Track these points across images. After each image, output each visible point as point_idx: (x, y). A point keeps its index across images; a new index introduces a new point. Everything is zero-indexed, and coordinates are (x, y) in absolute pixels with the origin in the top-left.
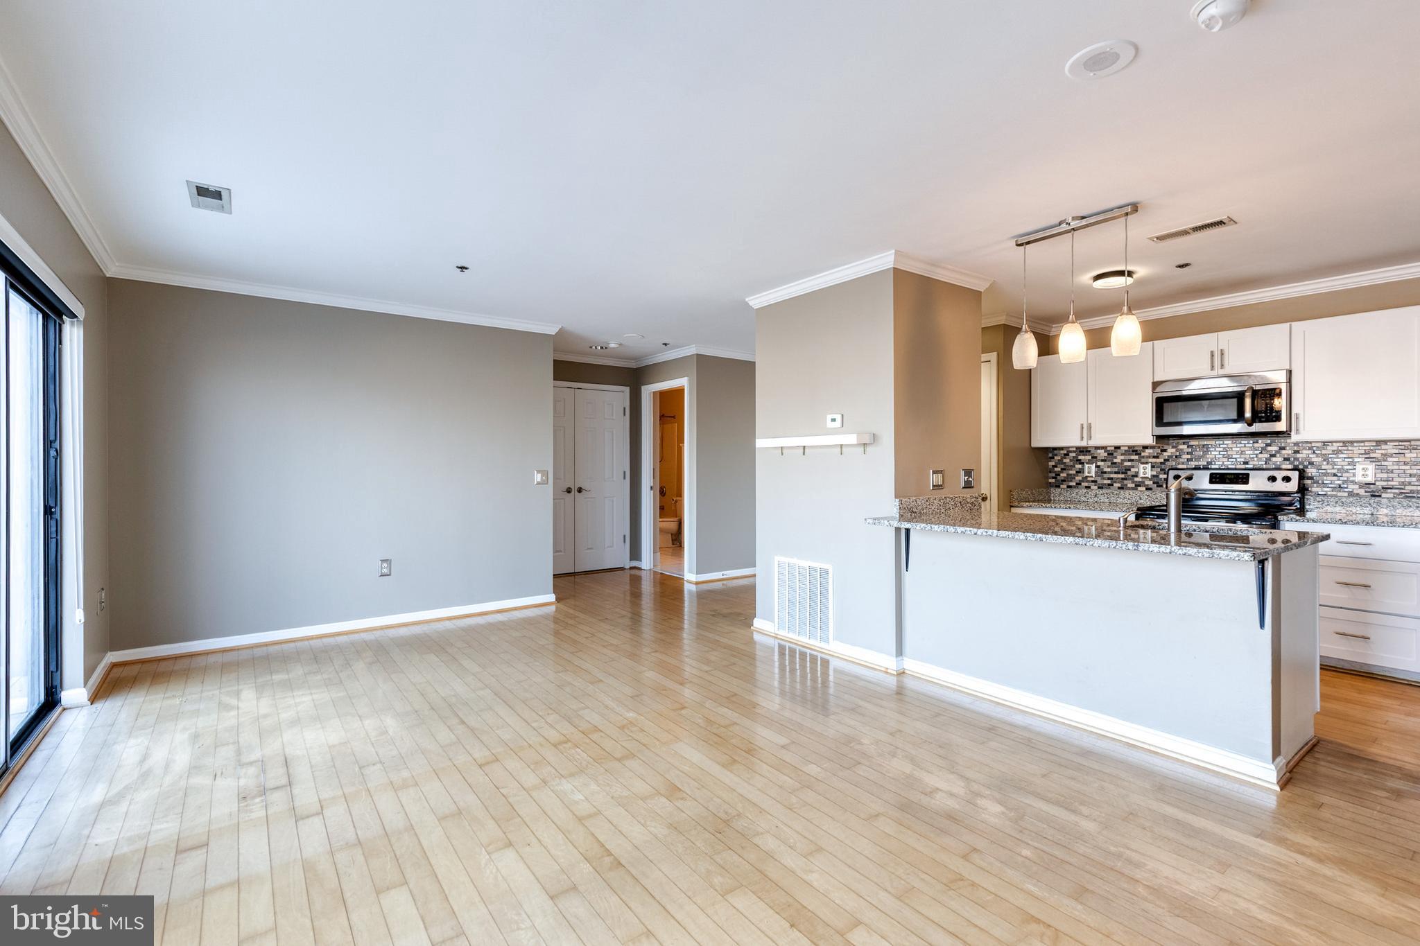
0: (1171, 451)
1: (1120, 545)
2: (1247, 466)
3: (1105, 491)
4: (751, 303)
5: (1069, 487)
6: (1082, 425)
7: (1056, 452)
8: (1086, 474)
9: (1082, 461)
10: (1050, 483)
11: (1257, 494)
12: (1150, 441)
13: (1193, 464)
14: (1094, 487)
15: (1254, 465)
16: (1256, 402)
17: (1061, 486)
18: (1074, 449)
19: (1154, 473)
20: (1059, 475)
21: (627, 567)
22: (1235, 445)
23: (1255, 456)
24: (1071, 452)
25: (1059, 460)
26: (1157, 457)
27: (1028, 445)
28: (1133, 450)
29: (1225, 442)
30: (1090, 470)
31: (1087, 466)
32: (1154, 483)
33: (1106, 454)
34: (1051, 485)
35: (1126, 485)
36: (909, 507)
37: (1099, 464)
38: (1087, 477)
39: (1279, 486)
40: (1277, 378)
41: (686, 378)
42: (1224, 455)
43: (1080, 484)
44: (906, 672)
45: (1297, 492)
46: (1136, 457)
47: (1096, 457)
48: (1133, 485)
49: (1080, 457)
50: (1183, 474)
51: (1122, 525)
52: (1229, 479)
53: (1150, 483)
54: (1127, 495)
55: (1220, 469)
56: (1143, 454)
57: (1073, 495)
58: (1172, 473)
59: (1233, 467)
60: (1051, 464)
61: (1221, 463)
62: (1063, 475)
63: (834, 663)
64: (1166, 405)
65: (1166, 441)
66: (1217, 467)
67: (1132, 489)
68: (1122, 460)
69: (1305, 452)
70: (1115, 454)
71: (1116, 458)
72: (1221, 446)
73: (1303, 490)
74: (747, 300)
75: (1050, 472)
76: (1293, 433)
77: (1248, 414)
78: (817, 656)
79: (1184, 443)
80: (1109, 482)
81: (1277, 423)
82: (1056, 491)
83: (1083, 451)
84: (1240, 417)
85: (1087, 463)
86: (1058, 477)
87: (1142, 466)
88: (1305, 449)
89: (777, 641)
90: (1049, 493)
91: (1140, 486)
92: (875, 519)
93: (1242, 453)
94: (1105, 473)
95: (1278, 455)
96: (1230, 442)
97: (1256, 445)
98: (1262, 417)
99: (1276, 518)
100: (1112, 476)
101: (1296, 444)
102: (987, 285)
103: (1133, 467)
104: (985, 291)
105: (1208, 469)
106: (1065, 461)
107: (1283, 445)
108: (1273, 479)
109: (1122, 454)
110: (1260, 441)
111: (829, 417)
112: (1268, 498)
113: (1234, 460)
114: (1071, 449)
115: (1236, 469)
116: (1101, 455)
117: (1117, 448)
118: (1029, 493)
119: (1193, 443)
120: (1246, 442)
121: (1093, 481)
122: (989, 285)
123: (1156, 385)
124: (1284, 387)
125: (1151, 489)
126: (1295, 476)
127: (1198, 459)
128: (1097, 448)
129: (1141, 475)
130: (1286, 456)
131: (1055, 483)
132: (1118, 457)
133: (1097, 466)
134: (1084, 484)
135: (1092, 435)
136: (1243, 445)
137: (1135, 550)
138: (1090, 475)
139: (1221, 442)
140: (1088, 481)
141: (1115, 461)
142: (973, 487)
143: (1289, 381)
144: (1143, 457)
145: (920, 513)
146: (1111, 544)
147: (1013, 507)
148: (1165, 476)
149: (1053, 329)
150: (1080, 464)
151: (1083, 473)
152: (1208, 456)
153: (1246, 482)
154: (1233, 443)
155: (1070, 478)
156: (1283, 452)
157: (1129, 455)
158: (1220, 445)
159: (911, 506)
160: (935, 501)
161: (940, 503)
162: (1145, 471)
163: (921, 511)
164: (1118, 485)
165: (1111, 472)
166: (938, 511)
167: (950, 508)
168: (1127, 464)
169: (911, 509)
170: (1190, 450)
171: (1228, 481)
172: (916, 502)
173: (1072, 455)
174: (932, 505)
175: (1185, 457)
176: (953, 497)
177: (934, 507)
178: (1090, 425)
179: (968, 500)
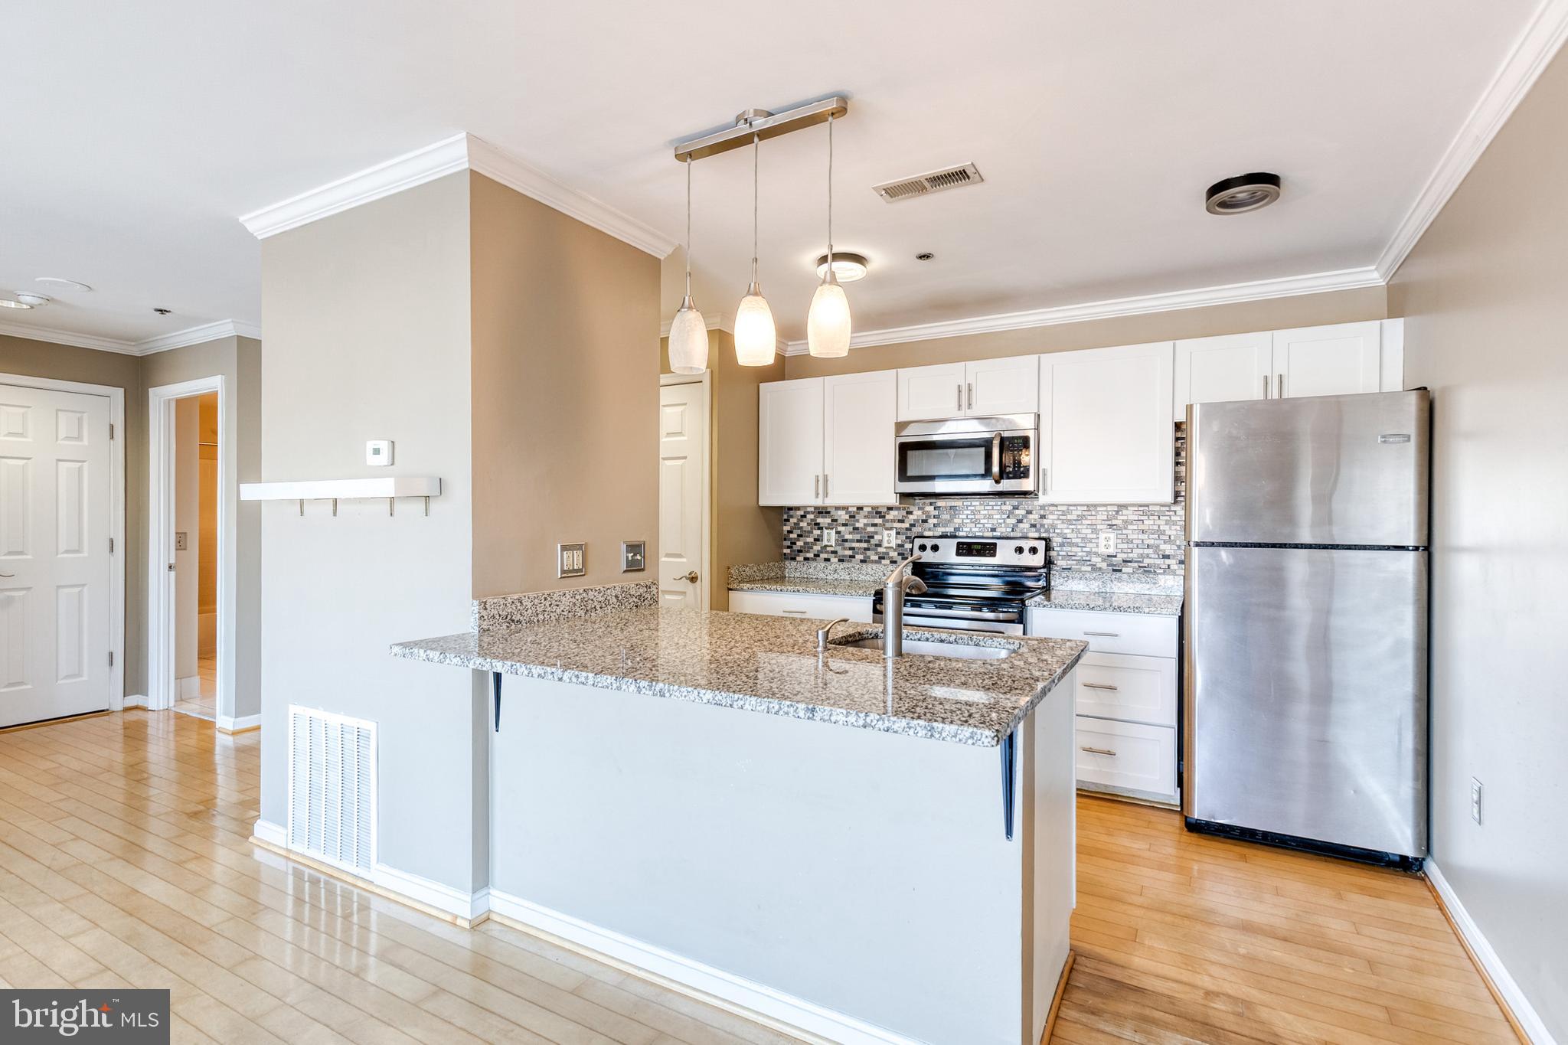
0: (917, 514)
1: (786, 709)
2: (995, 534)
3: (846, 565)
4: (251, 227)
5: (806, 559)
6: (817, 477)
7: (791, 512)
8: (825, 542)
9: (821, 526)
10: (785, 554)
11: (1004, 569)
12: (893, 500)
13: (939, 531)
14: (834, 560)
15: (1002, 533)
16: (1004, 455)
17: (798, 558)
18: (813, 509)
19: (900, 542)
20: (795, 544)
21: (120, 708)
22: (982, 508)
23: (1002, 521)
24: (808, 513)
25: (795, 524)
26: (901, 521)
27: (755, 503)
28: (878, 512)
29: (974, 504)
30: (830, 537)
31: (826, 531)
32: (899, 554)
33: (847, 517)
34: (785, 557)
35: (869, 557)
36: (505, 613)
37: (840, 529)
38: (826, 546)
39: (1027, 560)
40: (1023, 424)
41: (219, 377)
42: (972, 519)
43: (818, 556)
44: (494, 917)
45: (1044, 567)
46: (879, 521)
47: (836, 521)
48: (876, 558)
49: (819, 520)
50: (929, 543)
51: (821, 644)
52: (977, 550)
53: (894, 554)
54: (869, 570)
55: (967, 537)
56: (887, 517)
57: (811, 570)
58: (918, 542)
59: (981, 534)
60: (786, 528)
61: (968, 530)
62: (800, 544)
63: (376, 904)
64: (910, 453)
65: (911, 501)
66: (964, 534)
67: (876, 562)
68: (865, 525)
69: (1051, 517)
70: (857, 517)
71: (858, 521)
72: (969, 508)
73: (1049, 563)
74: (241, 219)
75: (785, 540)
76: (1040, 494)
77: (996, 469)
78: (352, 892)
79: (931, 504)
80: (850, 553)
81: (1024, 481)
82: (790, 565)
83: (822, 513)
84: (988, 473)
85: (826, 528)
86: (794, 546)
87: (886, 532)
88: (1051, 513)
89: (291, 864)
90: (782, 569)
91: (883, 558)
92: (404, 645)
93: (990, 517)
94: (846, 541)
95: (1025, 521)
96: (978, 503)
97: (1004, 507)
98: (1010, 472)
99: (1023, 601)
100: (854, 545)
101: (1042, 507)
102: (670, 250)
103: (876, 533)
104: (665, 259)
105: (955, 537)
106: (802, 524)
107: (1030, 508)
108: (1020, 550)
109: (865, 517)
110: (1008, 503)
111: (371, 445)
112: (1015, 574)
113: (981, 526)
114: (809, 509)
115: (983, 537)
116: (842, 517)
117: (860, 508)
118: (755, 569)
119: (940, 503)
120: (994, 503)
121: (832, 552)
122: (672, 250)
123: (900, 426)
124: (1031, 434)
125: (895, 562)
126: (1041, 546)
127: (946, 523)
128: (837, 508)
129: (885, 544)
130: (1033, 522)
131: (790, 554)
132: (861, 520)
133: (838, 533)
134: (823, 556)
135: (829, 491)
136: (990, 508)
137: (809, 718)
138: (829, 544)
139: (969, 504)
140: (827, 552)
141: (857, 525)
142: (643, 570)
143: (1037, 428)
144: (888, 521)
145: (530, 622)
146: (771, 705)
147: (731, 589)
148: (910, 546)
149: (789, 349)
150: (819, 529)
151: (822, 541)
152: (955, 521)
153: (993, 555)
154: (981, 505)
155: (808, 547)
156: (1030, 516)
157: (873, 517)
158: (967, 507)
159: (509, 611)
160: (563, 599)
161: (574, 600)
162: (889, 539)
163: (532, 618)
164: (859, 557)
165: (852, 541)
166: (570, 615)
167: (595, 607)
168: (871, 529)
169: (509, 617)
170: (936, 513)
171: (975, 553)
172: (521, 602)
173: (810, 517)
174: (557, 606)
175: (932, 521)
176: (602, 589)
177: (562, 609)
178: (826, 478)
179: (633, 592)
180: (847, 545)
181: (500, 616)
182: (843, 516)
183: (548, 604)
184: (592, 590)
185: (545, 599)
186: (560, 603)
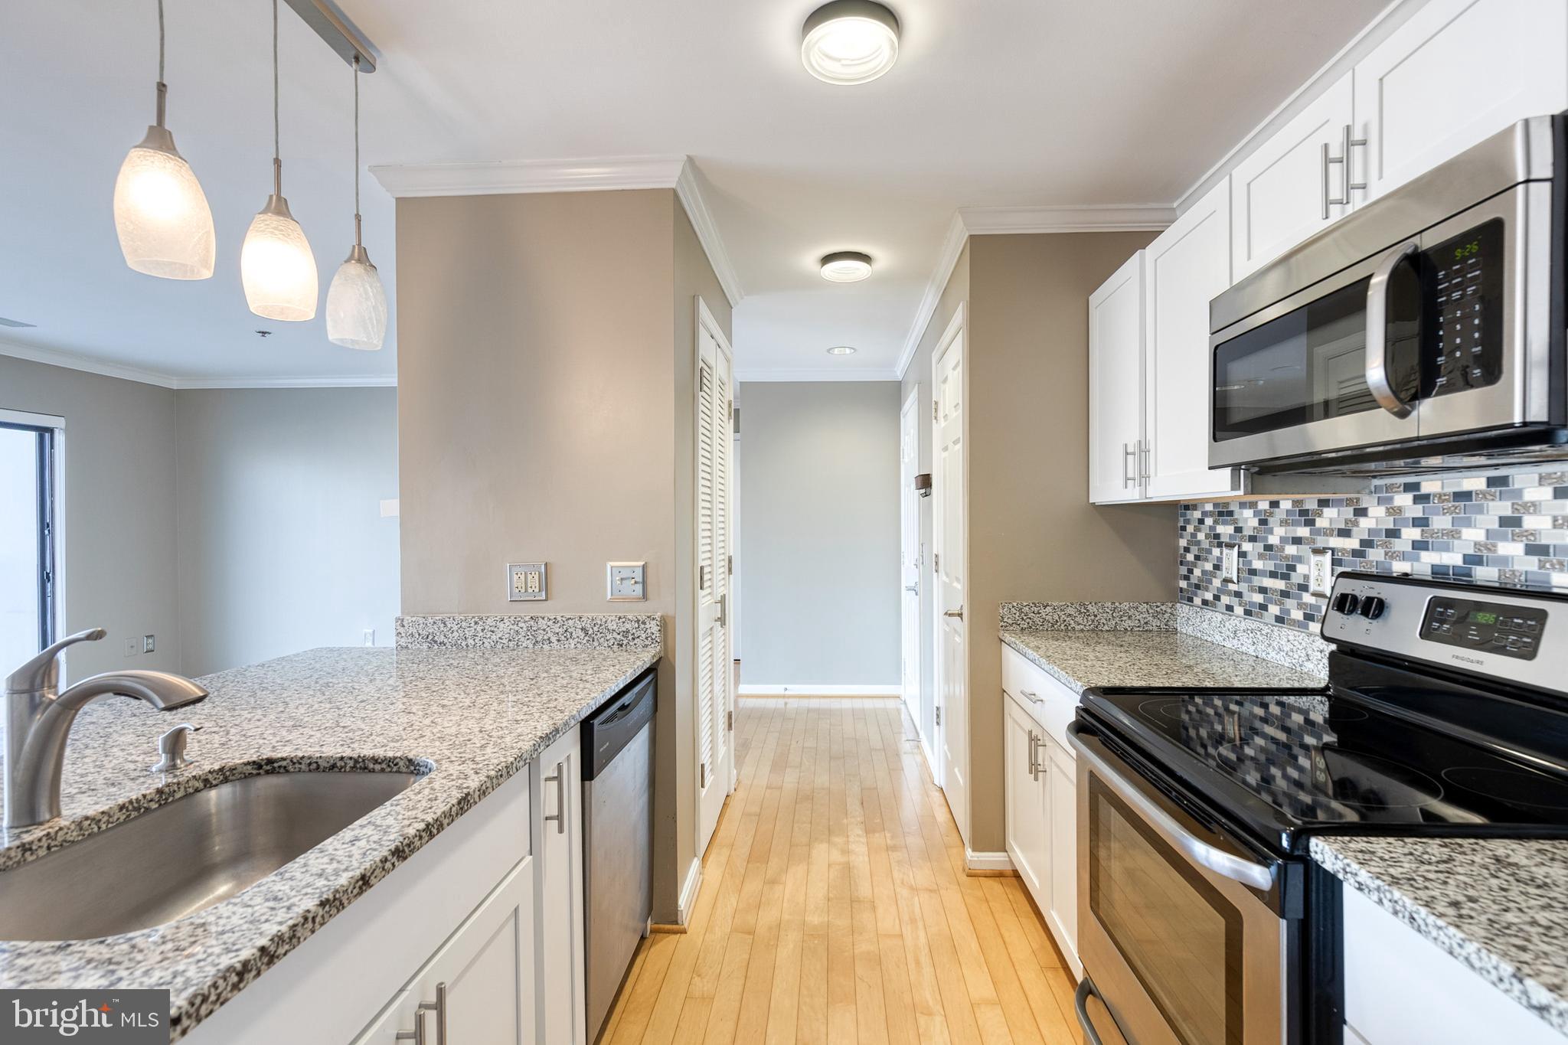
3: (1255, 621)
7: (1188, 513)
8: (1226, 573)
9: (1221, 540)
10: (1180, 590)
14: (1238, 610)
17: (1194, 601)
20: (1192, 572)
24: (1207, 514)
28: (1301, 510)
30: (1232, 564)
31: (1227, 552)
34: (1181, 595)
36: (425, 633)
37: (1245, 547)
38: (1227, 581)
43: (1219, 599)
46: (1303, 532)
47: (1241, 530)
48: (1300, 615)
49: (1219, 529)
54: (1288, 640)
56: (1318, 522)
57: (1205, 625)
60: (1183, 543)
62: (1198, 573)
67: (1298, 624)
68: (1282, 540)
70: (1270, 521)
71: (1271, 531)
75: (1181, 564)
80: (1260, 599)
82: (1186, 611)
83: (1223, 513)
85: (1226, 545)
86: (1191, 577)
87: (1314, 558)
90: (1175, 615)
91: (1312, 618)
94: (1254, 573)
100: (1266, 583)
102: (676, 170)
103: (1300, 560)
104: (678, 185)
106: (1199, 536)
114: (1208, 508)
117: (1274, 504)
121: (1236, 595)
122: (680, 168)
128: (1242, 505)
131: (1186, 591)
132: (1276, 529)
133: (1242, 555)
134: (1225, 600)
135: (1151, 474)
138: (1232, 577)
140: (1229, 594)
141: (1271, 540)
142: (644, 599)
144: (1319, 531)
145: (457, 645)
147: (1002, 640)
150: (1218, 546)
151: (1222, 569)
155: (1206, 580)
157: (1294, 524)
159: (431, 631)
160: (501, 625)
161: (517, 628)
162: (1320, 574)
163: (459, 642)
164: (1274, 610)
165: (1263, 573)
166: (511, 644)
167: (549, 639)
169: (430, 637)
170: (1417, 511)
171: (1473, 635)
172: (444, 624)
173: (1209, 522)
174: (493, 632)
176: (559, 619)
177: (500, 635)
179: (612, 626)
180: (1258, 581)
181: (419, 635)
183: (479, 628)
184: (543, 618)
185: (476, 623)
186: (496, 629)
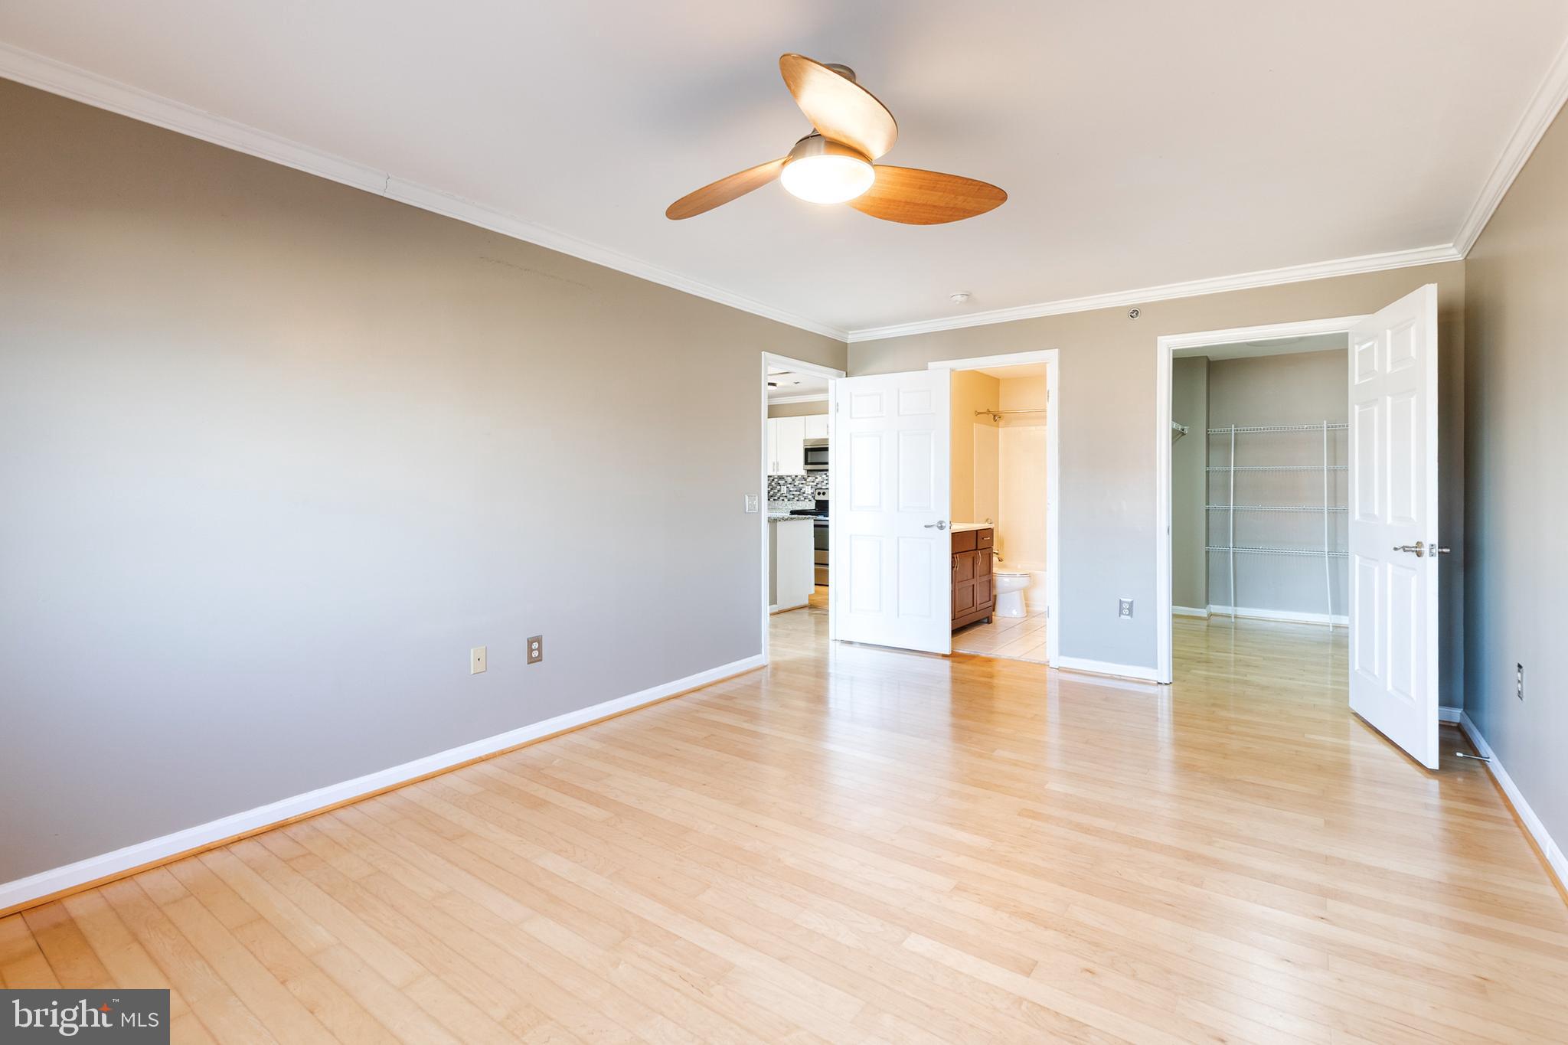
0: (819, 479)
3: (791, 502)
5: (774, 500)
6: (774, 462)
9: (781, 484)
12: (804, 473)
14: (786, 500)
17: (771, 500)
18: (777, 477)
19: (812, 491)
26: (813, 482)
28: (800, 478)
30: (784, 490)
31: (782, 487)
32: (812, 497)
33: (791, 480)
35: (800, 498)
37: (789, 486)
43: (779, 498)
46: (804, 482)
47: (787, 482)
48: (803, 499)
49: (779, 482)
50: (822, 491)
53: (810, 497)
54: (800, 504)
56: (807, 480)
57: (776, 505)
58: (818, 491)
62: (772, 493)
64: (809, 452)
68: (798, 484)
80: (792, 497)
83: (780, 478)
86: (770, 494)
87: (807, 487)
91: (806, 499)
94: (791, 491)
100: (794, 493)
103: (803, 487)
106: (772, 484)
114: (774, 477)
117: (796, 476)
121: (785, 497)
123: (805, 441)
125: (810, 500)
128: (787, 476)
129: (807, 492)
132: (795, 482)
133: (787, 487)
134: (781, 498)
135: (780, 469)
138: (784, 493)
140: (783, 497)
144: (807, 482)
148: (815, 493)
150: (779, 486)
151: (781, 491)
155: (775, 494)
157: (799, 480)
162: (808, 490)
164: (796, 498)
168: (801, 486)
173: (776, 480)
175: (825, 482)
178: (778, 464)
180: (791, 493)
182: (789, 480)
